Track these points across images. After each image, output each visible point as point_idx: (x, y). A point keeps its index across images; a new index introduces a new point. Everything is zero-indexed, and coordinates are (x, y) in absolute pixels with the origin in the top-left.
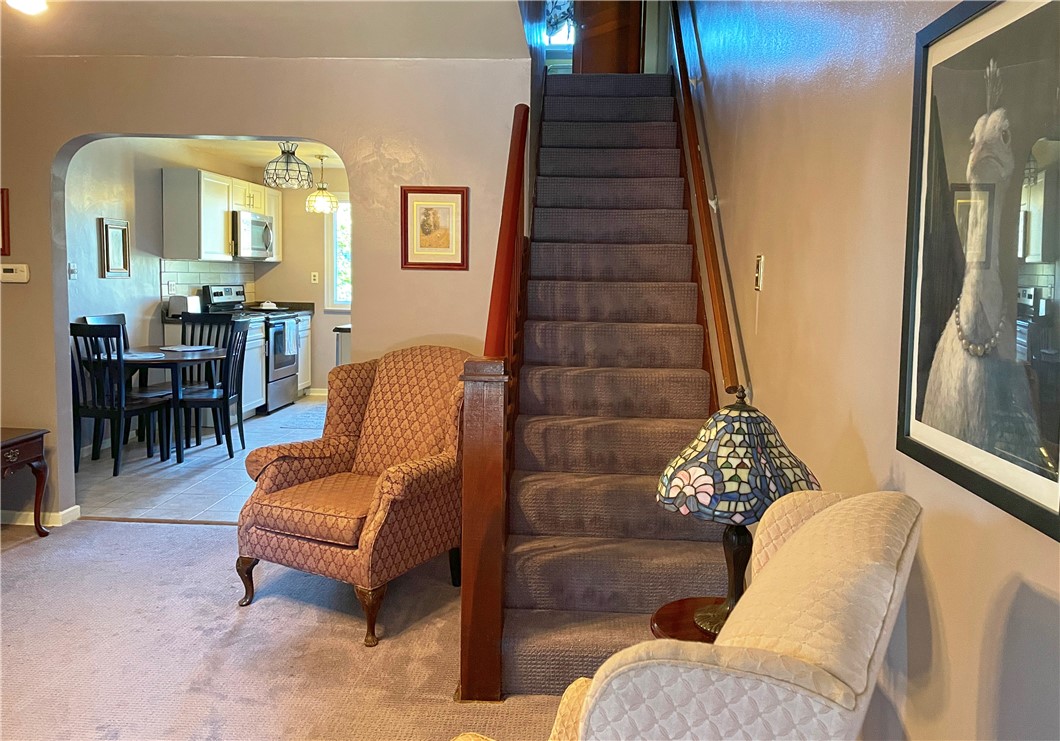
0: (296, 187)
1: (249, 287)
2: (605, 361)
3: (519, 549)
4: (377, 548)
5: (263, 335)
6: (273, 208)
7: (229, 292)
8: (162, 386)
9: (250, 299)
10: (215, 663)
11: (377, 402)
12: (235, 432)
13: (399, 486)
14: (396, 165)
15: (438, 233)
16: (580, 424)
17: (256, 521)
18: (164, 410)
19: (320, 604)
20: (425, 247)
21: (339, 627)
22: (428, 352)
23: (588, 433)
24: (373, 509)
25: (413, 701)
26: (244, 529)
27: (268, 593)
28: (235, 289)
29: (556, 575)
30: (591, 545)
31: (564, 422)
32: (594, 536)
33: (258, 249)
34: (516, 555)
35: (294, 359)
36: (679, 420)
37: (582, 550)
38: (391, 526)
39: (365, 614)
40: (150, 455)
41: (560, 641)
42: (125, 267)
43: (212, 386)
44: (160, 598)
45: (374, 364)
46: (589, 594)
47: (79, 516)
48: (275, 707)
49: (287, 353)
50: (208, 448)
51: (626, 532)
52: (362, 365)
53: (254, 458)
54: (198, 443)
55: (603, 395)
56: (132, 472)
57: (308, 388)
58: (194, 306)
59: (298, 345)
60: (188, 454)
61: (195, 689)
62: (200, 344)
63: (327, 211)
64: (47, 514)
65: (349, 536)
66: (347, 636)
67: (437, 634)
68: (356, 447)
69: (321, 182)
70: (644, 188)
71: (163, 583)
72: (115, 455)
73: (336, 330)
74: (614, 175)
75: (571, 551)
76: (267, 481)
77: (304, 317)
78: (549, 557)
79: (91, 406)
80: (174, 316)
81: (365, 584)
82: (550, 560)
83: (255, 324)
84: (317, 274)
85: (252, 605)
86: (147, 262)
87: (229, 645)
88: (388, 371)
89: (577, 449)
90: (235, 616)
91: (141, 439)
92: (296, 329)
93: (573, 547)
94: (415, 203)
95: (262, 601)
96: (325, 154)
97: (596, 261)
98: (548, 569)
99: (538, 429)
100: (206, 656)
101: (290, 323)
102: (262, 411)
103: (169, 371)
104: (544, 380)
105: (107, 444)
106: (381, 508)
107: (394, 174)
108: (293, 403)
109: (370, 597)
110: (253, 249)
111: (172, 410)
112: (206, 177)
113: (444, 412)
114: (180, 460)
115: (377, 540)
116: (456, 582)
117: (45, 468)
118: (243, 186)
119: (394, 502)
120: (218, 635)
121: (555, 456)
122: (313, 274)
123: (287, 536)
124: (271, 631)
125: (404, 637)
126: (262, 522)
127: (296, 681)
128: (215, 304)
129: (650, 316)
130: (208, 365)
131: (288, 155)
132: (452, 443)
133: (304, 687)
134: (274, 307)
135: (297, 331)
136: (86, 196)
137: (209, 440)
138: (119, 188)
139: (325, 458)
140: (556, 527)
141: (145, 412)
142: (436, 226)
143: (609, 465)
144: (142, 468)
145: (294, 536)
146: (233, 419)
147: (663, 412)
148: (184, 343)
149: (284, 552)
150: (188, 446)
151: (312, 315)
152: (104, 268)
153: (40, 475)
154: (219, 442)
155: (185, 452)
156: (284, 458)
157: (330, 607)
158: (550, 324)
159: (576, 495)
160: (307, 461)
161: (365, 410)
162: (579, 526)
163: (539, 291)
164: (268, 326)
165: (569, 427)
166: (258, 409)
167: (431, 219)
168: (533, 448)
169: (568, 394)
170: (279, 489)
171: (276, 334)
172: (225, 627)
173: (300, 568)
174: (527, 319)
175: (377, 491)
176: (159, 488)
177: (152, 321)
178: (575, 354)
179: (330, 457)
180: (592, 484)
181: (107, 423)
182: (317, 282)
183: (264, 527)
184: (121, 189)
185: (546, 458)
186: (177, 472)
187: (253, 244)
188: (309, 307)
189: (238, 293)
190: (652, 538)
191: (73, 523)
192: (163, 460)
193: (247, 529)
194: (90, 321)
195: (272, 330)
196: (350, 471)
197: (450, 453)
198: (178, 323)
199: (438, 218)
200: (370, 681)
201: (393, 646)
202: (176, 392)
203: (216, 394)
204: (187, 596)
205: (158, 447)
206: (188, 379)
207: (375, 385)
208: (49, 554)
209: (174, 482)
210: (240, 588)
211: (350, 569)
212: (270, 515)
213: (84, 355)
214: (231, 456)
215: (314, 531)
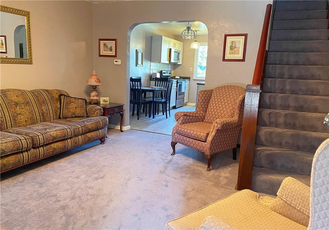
0: (190, 38)
1: (172, 72)
2: (293, 92)
3: (258, 149)
4: (212, 143)
5: (176, 85)
6: (181, 48)
7: (167, 73)
8: (150, 98)
9: (172, 76)
10: (166, 168)
11: (212, 102)
12: (168, 112)
13: (220, 125)
14: (224, 28)
15: (236, 49)
16: (283, 112)
17: (177, 132)
18: (150, 104)
19: (193, 158)
20: (231, 54)
21: (199, 164)
22: (230, 87)
23: (286, 115)
24: (211, 131)
25: (222, 187)
26: (173, 134)
27: (178, 153)
28: (169, 72)
29: (271, 158)
30: (285, 151)
31: (277, 111)
32: (286, 148)
33: (175, 60)
34: (258, 150)
35: (184, 93)
36: (322, 114)
37: (281, 152)
38: (216, 137)
39: (207, 162)
40: (146, 116)
41: (272, 178)
42: (142, 64)
43: (162, 98)
44: (151, 150)
45: (212, 91)
46: (283, 166)
47: (130, 128)
48: (182, 181)
49: (182, 91)
50: (160, 116)
51: (298, 148)
52: (208, 90)
53: (177, 114)
54: (158, 114)
55: (292, 103)
56: (142, 119)
57: (187, 102)
58: (158, 76)
59: (185, 89)
60: (156, 116)
61: (161, 173)
62: (160, 86)
63: (196, 48)
64: (123, 127)
65: (204, 138)
66: (202, 168)
67: (229, 171)
68: (205, 115)
69: (196, 39)
70: (313, 33)
71: (152, 147)
72: (138, 115)
73: (197, 84)
74: (302, 28)
75: (277, 151)
76: (180, 121)
77: (187, 81)
78: (269, 152)
79: (133, 101)
80: (153, 78)
81: (208, 153)
82: (270, 153)
83: (174, 81)
84: (192, 68)
85: (174, 155)
86: (147, 63)
87: (169, 164)
88: (216, 92)
89: (281, 120)
90: (170, 157)
91: (144, 112)
92: (185, 84)
93: (278, 151)
94: (229, 40)
95: (177, 155)
96: (197, 30)
97: (292, 58)
98: (268, 156)
99: (267, 112)
100: (163, 165)
101: (183, 82)
102: (174, 107)
103: (151, 93)
104: (270, 97)
105: (136, 112)
106: (214, 131)
107: (222, 30)
108: (183, 106)
109: (209, 157)
110: (174, 60)
111: (152, 104)
112: (164, 38)
113: (234, 105)
114: (154, 118)
115: (212, 140)
116: (235, 158)
117: (123, 114)
118: (173, 41)
119: (218, 130)
120: (166, 161)
121: (273, 122)
122: (191, 68)
123: (186, 136)
124: (180, 162)
125: (218, 170)
126: (178, 132)
127: (188, 176)
128: (163, 76)
129: (313, 77)
130: (162, 92)
131: (189, 28)
132: (237, 115)
133: (190, 178)
134: (179, 78)
135: (185, 85)
136: (133, 43)
137: (161, 114)
138: (141, 41)
139: (196, 117)
140: (272, 144)
141: (145, 103)
142: (235, 47)
143: (294, 127)
144: (144, 119)
145: (188, 137)
146: (168, 109)
147: (316, 110)
148: (155, 86)
149: (185, 141)
150: (155, 115)
151: (189, 81)
152: (137, 64)
153: (122, 116)
154: (163, 114)
155: (155, 116)
156: (185, 115)
157: (196, 159)
158: (274, 79)
159: (279, 135)
160: (191, 117)
161: (208, 104)
162: (280, 145)
163: (270, 68)
164: (177, 83)
165: (279, 112)
166: (173, 107)
167: (234, 45)
168: (265, 119)
169: (279, 102)
170: (183, 124)
171: (179, 85)
172: (168, 159)
173: (189, 146)
174: (265, 78)
175: (213, 126)
176: (148, 124)
177: (147, 80)
178: (282, 90)
179: (198, 117)
180: (286, 131)
181: (136, 105)
182: (191, 71)
183: (179, 134)
184: (142, 41)
185: (269, 122)
186: (153, 121)
187: (174, 58)
188: (189, 78)
189: (169, 73)
190: (308, 152)
191: (129, 130)
192: (149, 117)
193: (174, 134)
194: (133, 78)
195: (178, 84)
196: (203, 121)
197: (236, 118)
198: (154, 80)
199: (236, 44)
200: (208, 179)
201: (215, 172)
202: (153, 99)
203: (163, 100)
204: (158, 150)
205: (148, 114)
206: (156, 96)
207: (212, 97)
208: (123, 136)
209: (153, 123)
210: (172, 150)
211: (203, 148)
212: (181, 130)
213: (132, 87)
214: (167, 118)
215: (193, 136)
